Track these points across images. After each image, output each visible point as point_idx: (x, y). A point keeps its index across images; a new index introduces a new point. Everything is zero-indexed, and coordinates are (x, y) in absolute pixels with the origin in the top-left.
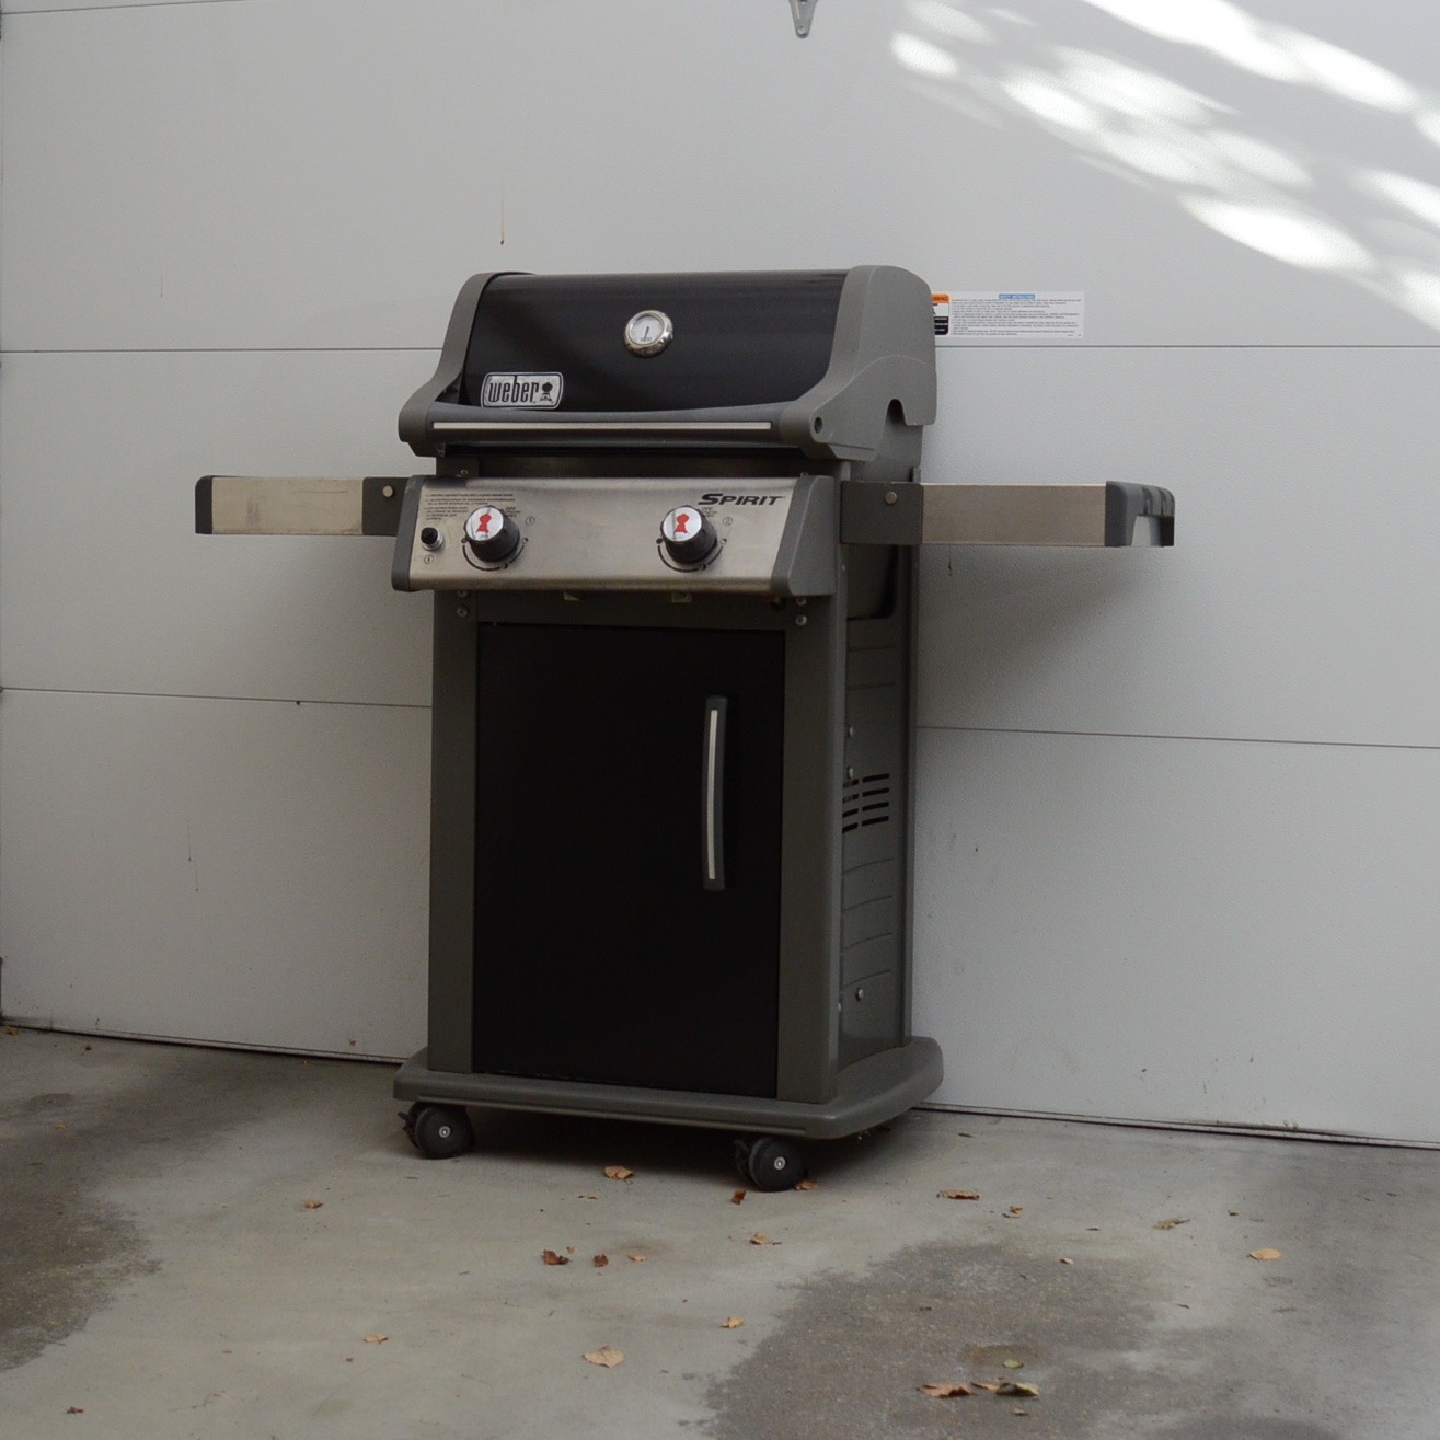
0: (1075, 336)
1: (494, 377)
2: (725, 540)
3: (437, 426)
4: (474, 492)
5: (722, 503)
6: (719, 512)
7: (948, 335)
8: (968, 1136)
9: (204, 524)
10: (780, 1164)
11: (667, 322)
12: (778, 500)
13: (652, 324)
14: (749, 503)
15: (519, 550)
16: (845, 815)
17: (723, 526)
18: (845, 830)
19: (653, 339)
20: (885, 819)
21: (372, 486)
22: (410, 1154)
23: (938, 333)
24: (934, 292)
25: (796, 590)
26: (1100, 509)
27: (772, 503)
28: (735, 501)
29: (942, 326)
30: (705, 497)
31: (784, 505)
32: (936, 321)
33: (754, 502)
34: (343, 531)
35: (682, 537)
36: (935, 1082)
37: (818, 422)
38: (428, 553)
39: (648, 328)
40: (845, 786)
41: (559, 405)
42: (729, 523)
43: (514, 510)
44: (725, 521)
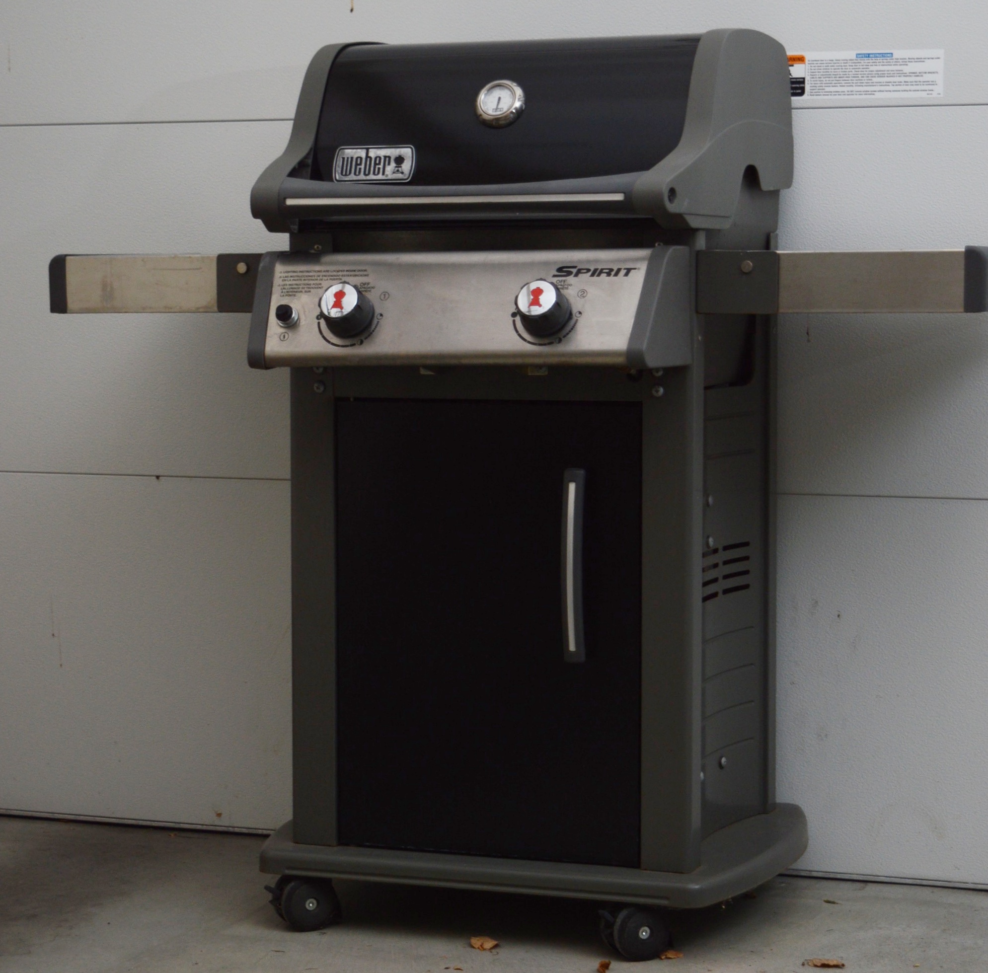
0: (934, 94)
1: (347, 151)
2: (580, 313)
3: (290, 202)
4: (328, 268)
5: (576, 275)
6: (574, 285)
7: (805, 97)
8: (834, 903)
9: (59, 304)
10: (644, 934)
11: (519, 91)
12: (633, 271)
13: (504, 94)
14: (603, 276)
15: (373, 327)
16: (705, 584)
17: (578, 298)
18: (705, 599)
19: (505, 110)
20: (746, 587)
21: (226, 263)
22: (277, 927)
23: (794, 94)
24: (790, 53)
25: (652, 362)
26: (960, 274)
27: (626, 274)
28: (590, 273)
29: (798, 87)
30: (560, 270)
31: (638, 278)
32: (793, 83)
33: (609, 274)
34: (198, 308)
35: (537, 311)
36: (801, 848)
37: (672, 192)
38: (282, 330)
39: (499, 99)
40: (704, 555)
41: (412, 178)
42: (584, 295)
43: (369, 286)
44: (580, 294)
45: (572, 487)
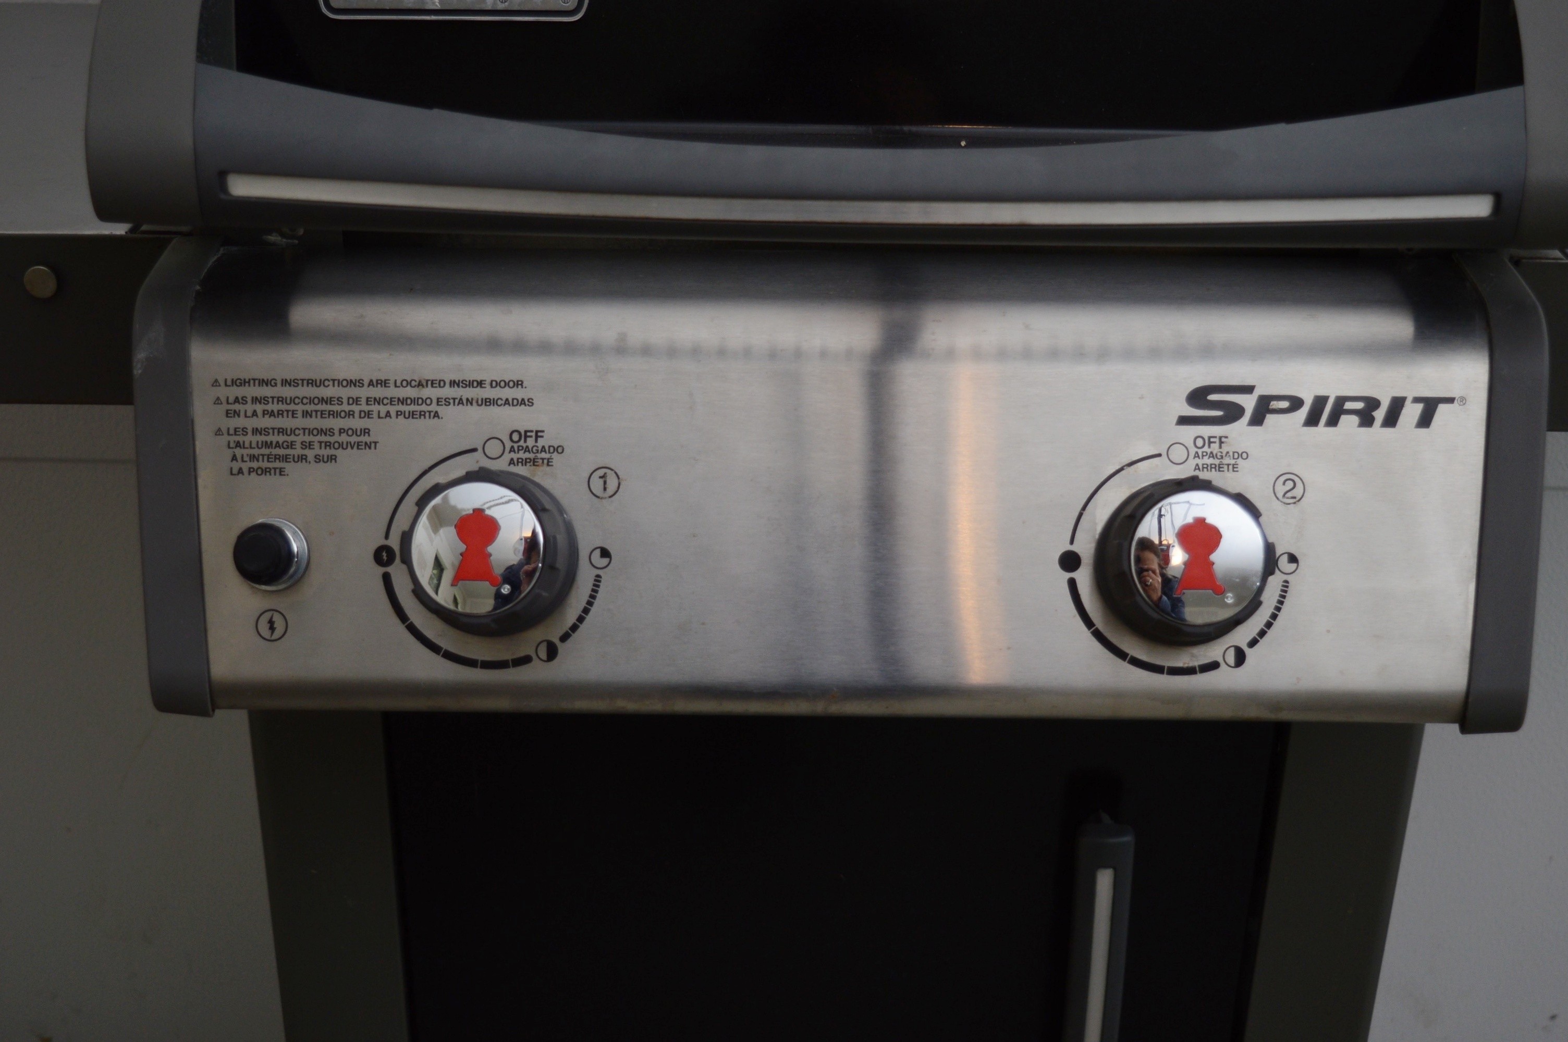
2: (1293, 558)
3: (244, 188)
5: (1258, 419)
6: (1257, 455)
12: (1442, 408)
14: (1349, 422)
27: (1425, 421)
28: (1302, 414)
30: (1199, 396)
33: (1366, 419)
41: (585, 13)
42: (1298, 492)
43: (541, 442)
44: (1281, 489)
45: (1104, 881)
